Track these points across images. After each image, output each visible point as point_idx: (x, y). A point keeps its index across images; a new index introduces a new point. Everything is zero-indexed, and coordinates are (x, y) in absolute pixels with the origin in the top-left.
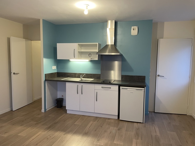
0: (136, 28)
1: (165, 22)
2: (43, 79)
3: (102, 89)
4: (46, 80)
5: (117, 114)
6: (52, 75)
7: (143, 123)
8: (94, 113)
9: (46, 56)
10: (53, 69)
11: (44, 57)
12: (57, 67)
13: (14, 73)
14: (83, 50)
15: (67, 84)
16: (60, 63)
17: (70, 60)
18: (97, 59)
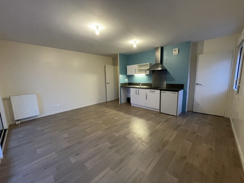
0: (177, 49)
1: (205, 41)
2: (120, 86)
3: (150, 92)
4: (121, 87)
5: (159, 109)
6: (125, 84)
7: (177, 116)
8: (145, 107)
9: (121, 73)
10: (126, 81)
11: (120, 74)
12: (128, 80)
13: (107, 83)
14: (142, 69)
15: (131, 89)
16: (130, 77)
17: (135, 75)
18: (148, 74)
